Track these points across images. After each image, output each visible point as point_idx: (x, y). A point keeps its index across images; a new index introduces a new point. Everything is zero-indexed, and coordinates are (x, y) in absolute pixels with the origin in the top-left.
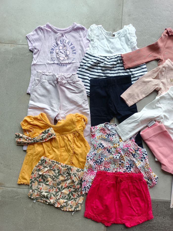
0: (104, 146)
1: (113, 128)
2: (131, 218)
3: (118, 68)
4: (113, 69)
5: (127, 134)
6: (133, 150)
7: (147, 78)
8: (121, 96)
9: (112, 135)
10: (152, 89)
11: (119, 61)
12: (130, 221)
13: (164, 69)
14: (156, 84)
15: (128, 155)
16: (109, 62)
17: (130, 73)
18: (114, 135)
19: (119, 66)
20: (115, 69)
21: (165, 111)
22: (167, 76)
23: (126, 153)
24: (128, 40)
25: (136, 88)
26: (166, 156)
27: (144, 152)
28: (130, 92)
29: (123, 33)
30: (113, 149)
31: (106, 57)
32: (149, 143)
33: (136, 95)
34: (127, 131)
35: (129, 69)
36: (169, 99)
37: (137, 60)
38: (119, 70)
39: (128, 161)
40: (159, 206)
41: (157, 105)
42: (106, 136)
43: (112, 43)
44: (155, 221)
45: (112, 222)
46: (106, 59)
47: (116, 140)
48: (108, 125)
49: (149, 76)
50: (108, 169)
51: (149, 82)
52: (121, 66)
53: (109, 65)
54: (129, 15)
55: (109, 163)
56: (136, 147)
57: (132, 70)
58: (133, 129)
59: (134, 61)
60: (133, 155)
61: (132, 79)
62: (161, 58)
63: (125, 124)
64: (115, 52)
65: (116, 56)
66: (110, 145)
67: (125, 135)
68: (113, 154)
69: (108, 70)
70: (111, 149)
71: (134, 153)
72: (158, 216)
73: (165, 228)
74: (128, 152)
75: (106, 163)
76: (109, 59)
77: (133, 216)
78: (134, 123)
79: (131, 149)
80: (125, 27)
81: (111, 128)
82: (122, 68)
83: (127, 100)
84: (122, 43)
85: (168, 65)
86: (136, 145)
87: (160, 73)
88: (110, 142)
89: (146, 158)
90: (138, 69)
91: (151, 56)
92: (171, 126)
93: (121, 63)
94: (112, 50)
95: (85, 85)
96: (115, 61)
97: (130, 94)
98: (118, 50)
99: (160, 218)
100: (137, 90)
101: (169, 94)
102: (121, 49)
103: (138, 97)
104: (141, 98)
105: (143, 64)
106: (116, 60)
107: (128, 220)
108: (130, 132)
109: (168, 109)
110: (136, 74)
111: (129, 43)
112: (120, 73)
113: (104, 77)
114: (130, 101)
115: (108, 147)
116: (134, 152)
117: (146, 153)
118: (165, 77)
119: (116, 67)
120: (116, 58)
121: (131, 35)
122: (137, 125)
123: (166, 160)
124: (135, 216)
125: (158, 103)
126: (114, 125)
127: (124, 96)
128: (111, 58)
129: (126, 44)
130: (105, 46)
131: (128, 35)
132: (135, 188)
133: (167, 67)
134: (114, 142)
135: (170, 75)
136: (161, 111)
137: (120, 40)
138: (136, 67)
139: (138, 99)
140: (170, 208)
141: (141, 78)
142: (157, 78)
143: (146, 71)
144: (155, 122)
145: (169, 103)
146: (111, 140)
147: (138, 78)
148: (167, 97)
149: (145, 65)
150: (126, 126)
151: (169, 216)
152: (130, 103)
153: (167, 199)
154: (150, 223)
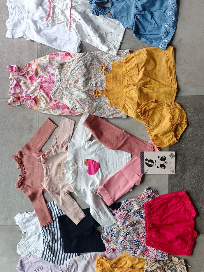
0: (123, 239)
1: (106, 231)
2: (188, 212)
3: (53, 228)
4: (54, 232)
5: (110, 219)
6: (124, 213)
7: (60, 202)
8: (77, 224)
9: (112, 232)
10: (68, 197)
11: (47, 228)
12: (191, 212)
13: (51, 189)
14: (64, 194)
15: (129, 217)
16: (48, 237)
17: (56, 216)
18: (112, 230)
19: (51, 227)
20: (53, 231)
21: (87, 185)
22: (56, 183)
23: (128, 219)
24: (28, 220)
25: (68, 211)
26: (127, 182)
27: (125, 203)
28: (73, 217)
29: (22, 225)
30: (125, 231)
31: (44, 240)
32: (116, 198)
33: (75, 211)
34: (107, 220)
35: (52, 218)
36: (76, 182)
37: (45, 212)
38: (54, 228)
39: (135, 216)
40: (174, 185)
41: (82, 192)
42: (113, 238)
43: (32, 234)
44: (190, 188)
45: (192, 231)
46: (46, 240)
47: (116, 229)
48: (104, 235)
49: (58, 200)
50: (143, 234)
51: (63, 200)
52: (51, 225)
53: (50, 237)
54: (7, 219)
55: (138, 233)
56: (121, 210)
57: (53, 216)
58: (105, 213)
59: (45, 214)
60: (129, 212)
61: (62, 215)
62: (42, 191)
63: (101, 222)
64: (39, 231)
65: (43, 231)
66: (121, 233)
67: (111, 220)
68: (129, 231)
69: (55, 237)
70: (125, 232)
71: (127, 212)
72: (184, 185)
73: (196, 178)
74: (126, 216)
75: (138, 237)
76: (45, 238)
77: (185, 210)
78: (100, 213)
79: (124, 214)
80: (17, 223)
81: (106, 233)
82: (52, 224)
83: (80, 218)
84: (31, 225)
85: (47, 186)
86: (119, 210)
87: (54, 192)
88: (119, 234)
89: (130, 201)
90: (52, 210)
91: (40, 199)
92: (100, 179)
93: (48, 226)
94: (38, 234)
95: (70, 258)
96: (47, 232)
97: (74, 217)
98: (37, 228)
99: (186, 183)
100: (71, 210)
101: (72, 183)
102: (36, 226)
103: (76, 208)
104: (77, 205)
105: (47, 206)
106: (45, 231)
107: (190, 214)
108: (107, 216)
109: (85, 182)
110: (56, 212)
111: (31, 219)
112: (56, 226)
113: (61, 240)
114: (80, 216)
115: (123, 236)
116: (125, 212)
117: (125, 201)
118: (58, 186)
119: (52, 230)
120: (44, 232)
121: (24, 218)
122: (101, 211)
123: (130, 181)
124: (185, 207)
125: (80, 191)
126: (104, 229)
127: (76, 222)
128: (44, 235)
129: (31, 221)
130: (35, 241)
131: (24, 221)
132: (158, 210)
133: (49, 186)
134: (118, 230)
135: (55, 181)
136: (87, 189)
137: (28, 227)
138: (51, 211)
139: (78, 208)
140: (176, 174)
141: (60, 207)
142: (58, 194)
143: (53, 202)
144: (97, 194)
145: (80, 182)
146: (116, 233)
147: (60, 210)
148: (75, 184)
149: (48, 204)
150: (102, 221)
151: (183, 174)
152: (82, 216)
153: (167, 178)
154: (192, 193)
